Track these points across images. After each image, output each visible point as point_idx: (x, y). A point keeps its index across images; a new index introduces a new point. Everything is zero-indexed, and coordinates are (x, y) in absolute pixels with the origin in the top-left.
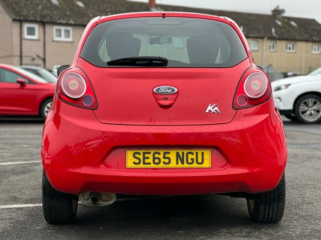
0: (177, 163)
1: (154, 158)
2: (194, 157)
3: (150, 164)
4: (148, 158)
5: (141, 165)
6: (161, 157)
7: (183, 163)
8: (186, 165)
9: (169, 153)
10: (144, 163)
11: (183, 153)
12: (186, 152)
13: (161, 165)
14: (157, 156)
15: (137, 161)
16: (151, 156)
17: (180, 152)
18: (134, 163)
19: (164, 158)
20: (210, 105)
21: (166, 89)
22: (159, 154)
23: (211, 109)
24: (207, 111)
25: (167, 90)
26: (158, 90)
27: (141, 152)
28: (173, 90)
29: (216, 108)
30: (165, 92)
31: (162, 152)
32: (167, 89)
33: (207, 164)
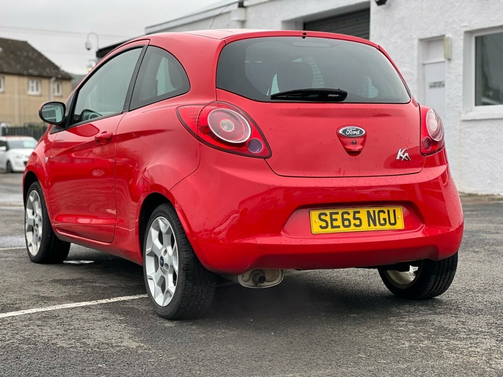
0: (369, 225)
1: (343, 220)
2: (386, 216)
3: (339, 227)
4: (336, 220)
5: (329, 230)
6: (351, 217)
7: (375, 225)
8: (378, 227)
9: (359, 212)
10: (333, 227)
11: (374, 211)
12: (377, 210)
13: (352, 228)
14: (346, 216)
15: (324, 224)
16: (339, 217)
17: (371, 210)
18: (321, 227)
19: (355, 218)
20: (400, 150)
21: (353, 131)
22: (349, 214)
23: (402, 156)
24: (398, 158)
25: (355, 132)
26: (344, 131)
27: (328, 212)
28: (361, 132)
29: (406, 154)
30: (353, 135)
31: (351, 211)
32: (355, 130)
33: (400, 225)
